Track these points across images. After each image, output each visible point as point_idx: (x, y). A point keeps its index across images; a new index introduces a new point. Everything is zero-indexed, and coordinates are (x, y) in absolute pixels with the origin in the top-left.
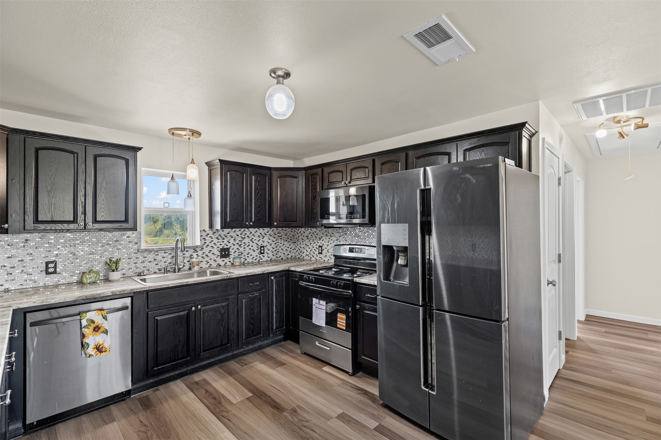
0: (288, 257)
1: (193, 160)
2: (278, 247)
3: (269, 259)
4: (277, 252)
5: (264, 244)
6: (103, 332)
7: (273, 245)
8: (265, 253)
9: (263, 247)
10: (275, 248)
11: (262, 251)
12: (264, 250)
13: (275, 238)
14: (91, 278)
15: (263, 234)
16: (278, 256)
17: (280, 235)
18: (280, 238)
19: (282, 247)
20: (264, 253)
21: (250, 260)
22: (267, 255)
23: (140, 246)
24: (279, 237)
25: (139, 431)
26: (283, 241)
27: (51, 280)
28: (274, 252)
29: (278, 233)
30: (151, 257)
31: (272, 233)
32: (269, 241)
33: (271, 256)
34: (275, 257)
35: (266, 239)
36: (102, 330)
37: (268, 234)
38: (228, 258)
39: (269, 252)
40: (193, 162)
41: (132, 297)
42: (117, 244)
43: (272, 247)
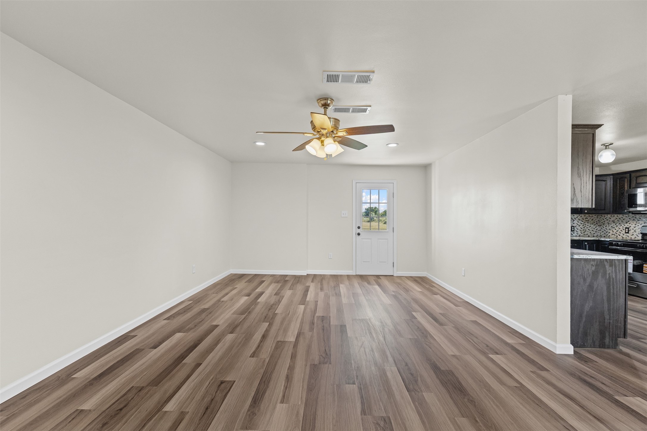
0: (594, 235)
2: (585, 228)
3: (578, 235)
4: (584, 231)
5: (574, 225)
7: (581, 226)
8: (575, 230)
9: (574, 227)
10: (583, 229)
11: (573, 230)
12: (574, 229)
13: (583, 222)
15: (573, 218)
16: (585, 233)
17: (587, 220)
18: (588, 222)
19: (589, 228)
20: (574, 231)
22: (577, 232)
24: (586, 221)
26: (589, 224)
28: (582, 231)
29: (585, 218)
31: (581, 218)
32: (578, 223)
33: (579, 233)
34: (583, 234)
35: (576, 222)
37: (577, 219)
39: (577, 230)
43: (581, 228)
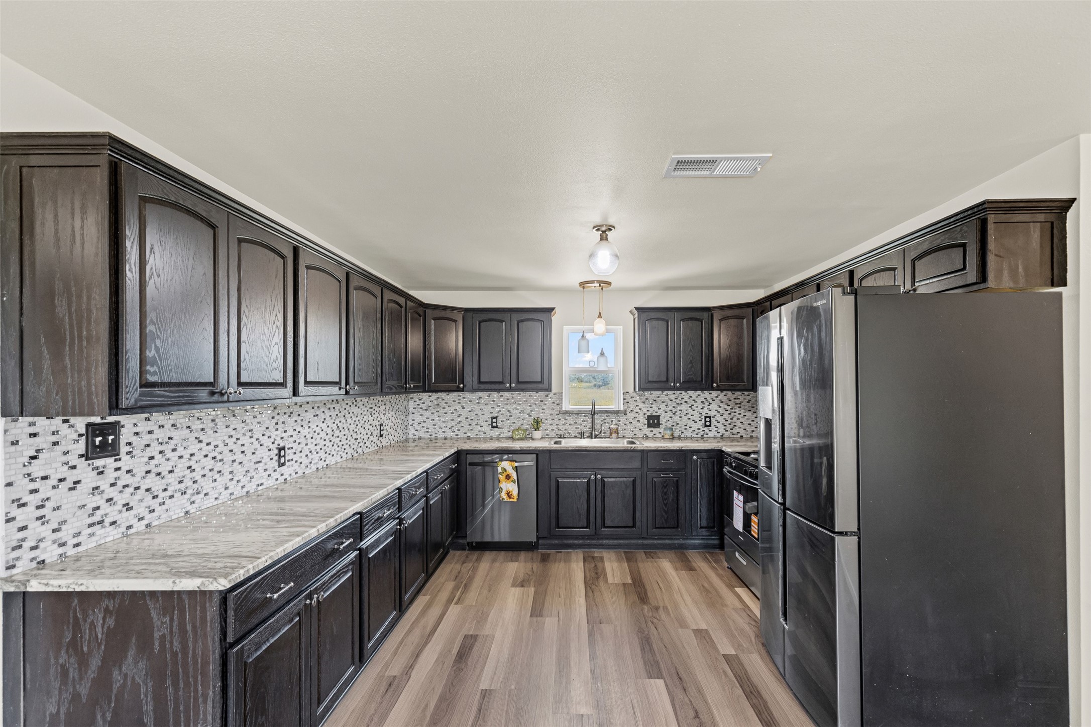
0: (752, 435)
1: (600, 313)
2: (735, 419)
3: (719, 435)
4: (732, 426)
5: (711, 414)
6: (512, 481)
7: (725, 416)
8: (712, 425)
9: (710, 417)
10: (730, 421)
11: (708, 424)
12: (710, 421)
13: (729, 405)
14: (519, 434)
15: (709, 399)
16: (735, 431)
17: (738, 401)
18: (739, 405)
19: (741, 420)
20: (710, 426)
21: (688, 433)
22: (716, 429)
23: (561, 408)
24: (737, 404)
25: (527, 574)
26: (743, 411)
27: (495, 433)
28: (728, 426)
29: (735, 399)
30: (571, 419)
31: (725, 399)
32: (719, 410)
33: (722, 431)
34: (729, 432)
35: (714, 406)
36: (511, 479)
37: (717, 400)
38: (657, 429)
39: (718, 425)
40: (600, 316)
41: (537, 455)
42: (542, 404)
43: (724, 419)
